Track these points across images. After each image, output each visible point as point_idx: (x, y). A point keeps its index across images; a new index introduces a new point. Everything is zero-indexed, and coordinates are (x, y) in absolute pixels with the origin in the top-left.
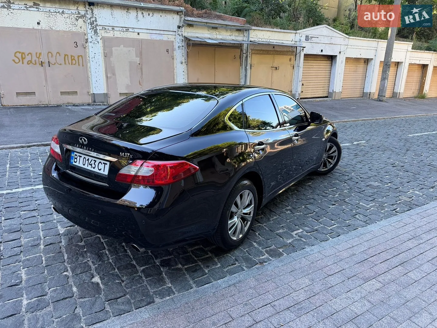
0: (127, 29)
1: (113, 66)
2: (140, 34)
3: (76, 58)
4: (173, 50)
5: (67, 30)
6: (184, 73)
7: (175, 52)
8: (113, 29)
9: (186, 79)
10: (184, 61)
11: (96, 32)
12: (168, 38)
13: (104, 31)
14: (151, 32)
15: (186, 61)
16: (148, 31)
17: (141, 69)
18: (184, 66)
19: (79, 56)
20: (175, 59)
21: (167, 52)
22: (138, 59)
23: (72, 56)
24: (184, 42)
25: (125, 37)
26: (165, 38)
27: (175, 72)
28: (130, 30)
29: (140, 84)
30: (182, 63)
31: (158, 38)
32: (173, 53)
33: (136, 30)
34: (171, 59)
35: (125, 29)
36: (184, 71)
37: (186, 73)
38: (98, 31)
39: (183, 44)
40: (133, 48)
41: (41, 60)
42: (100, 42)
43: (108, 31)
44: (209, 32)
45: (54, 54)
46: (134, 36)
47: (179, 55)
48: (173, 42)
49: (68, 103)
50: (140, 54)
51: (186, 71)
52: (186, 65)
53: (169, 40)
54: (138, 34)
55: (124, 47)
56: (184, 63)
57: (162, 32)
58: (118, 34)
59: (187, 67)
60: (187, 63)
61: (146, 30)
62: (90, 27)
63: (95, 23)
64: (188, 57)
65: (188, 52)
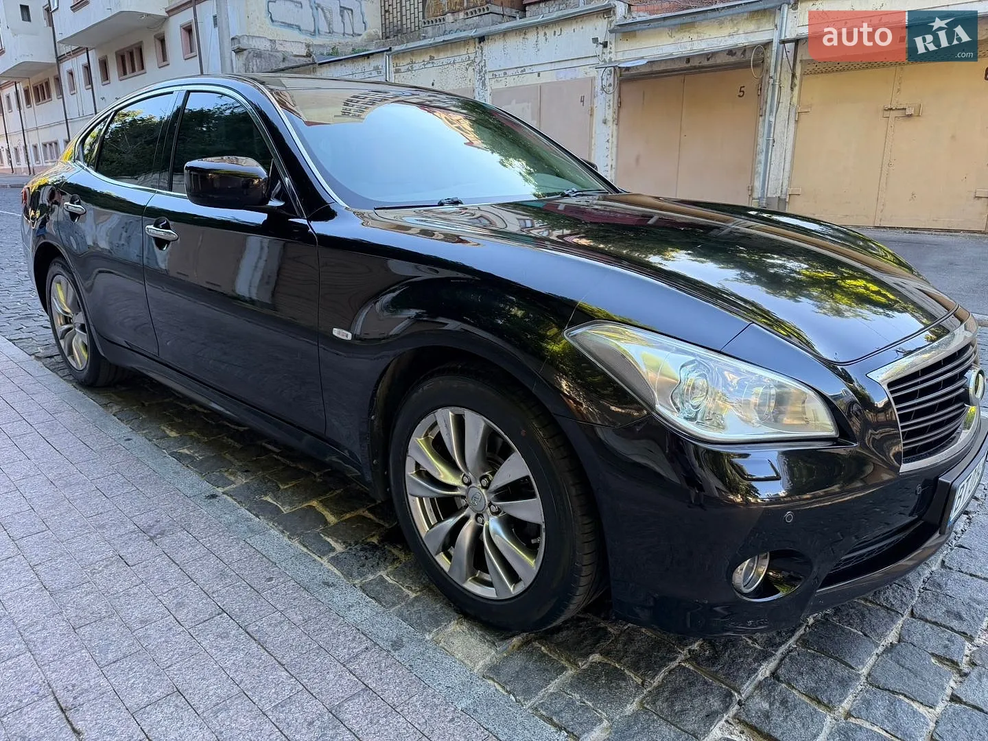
0: (523, 70)
2: (541, 74)
4: (593, 96)
5: (456, 88)
6: (609, 145)
7: (595, 101)
8: (505, 74)
9: (614, 157)
10: (610, 118)
11: (484, 84)
12: (586, 73)
13: (494, 80)
14: (557, 66)
15: (615, 116)
16: (553, 67)
18: (612, 128)
20: (595, 115)
21: (581, 102)
22: (535, 121)
24: (612, 75)
25: (519, 84)
26: (580, 74)
27: (593, 144)
28: (528, 70)
30: (605, 122)
31: (570, 75)
32: (592, 102)
33: (536, 69)
34: (588, 116)
35: (520, 70)
36: (608, 141)
37: (615, 143)
38: (487, 82)
39: (611, 81)
40: (529, 103)
43: (499, 79)
44: (672, 41)
46: (530, 80)
47: (604, 106)
48: (593, 79)
50: (539, 112)
51: (615, 140)
52: (615, 126)
53: (588, 76)
54: (539, 75)
55: (516, 103)
56: (610, 123)
57: (575, 63)
58: (511, 82)
59: (618, 130)
60: (617, 121)
61: (550, 65)
62: (478, 78)
63: (484, 69)
64: (619, 107)
65: (620, 96)
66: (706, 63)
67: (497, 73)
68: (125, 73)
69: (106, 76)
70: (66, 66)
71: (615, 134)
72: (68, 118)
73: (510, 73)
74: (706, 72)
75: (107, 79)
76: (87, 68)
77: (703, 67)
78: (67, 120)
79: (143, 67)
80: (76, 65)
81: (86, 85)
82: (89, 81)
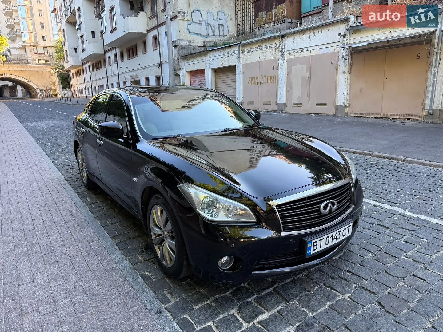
0: (302, 49)
1: (291, 81)
2: (312, 51)
3: (273, 78)
4: (338, 60)
5: (270, 59)
6: (346, 84)
7: (339, 63)
8: (294, 52)
9: (349, 89)
10: (346, 71)
11: (283, 57)
12: (335, 50)
13: (288, 55)
14: (320, 47)
15: (349, 70)
16: (318, 47)
17: (310, 82)
18: (347, 75)
19: (274, 76)
20: (339, 69)
21: (332, 63)
22: (308, 73)
23: (271, 77)
24: (348, 50)
25: (300, 56)
26: (331, 50)
27: (338, 83)
28: (305, 49)
29: (307, 96)
30: (344, 73)
31: (326, 51)
32: (337, 64)
33: (309, 49)
34: (335, 70)
35: (301, 50)
36: (345, 82)
37: (349, 83)
38: (285, 56)
39: (347, 53)
40: (305, 64)
41: (258, 81)
42: (286, 63)
43: (291, 54)
44: (380, 33)
45: (263, 76)
46: (306, 54)
47: (343, 65)
48: (338, 53)
49: (266, 110)
50: (310, 69)
51: (349, 81)
52: (349, 74)
54: (310, 52)
55: (299, 65)
56: (347, 73)
57: (329, 46)
58: (297, 55)
59: (351, 76)
60: (350, 72)
61: (316, 47)
62: (281, 54)
63: (284, 50)
64: (351, 66)
65: (352, 60)
66: (398, 43)
67: (290, 52)
68: (130, 57)
69: (122, 59)
70: (108, 55)
71: (349, 78)
72: (108, 76)
73: (296, 51)
74: (398, 47)
75: (123, 60)
76: (115, 55)
77: (397, 45)
78: (107, 76)
79: (137, 55)
80: (111, 54)
81: (115, 62)
82: (116, 60)
